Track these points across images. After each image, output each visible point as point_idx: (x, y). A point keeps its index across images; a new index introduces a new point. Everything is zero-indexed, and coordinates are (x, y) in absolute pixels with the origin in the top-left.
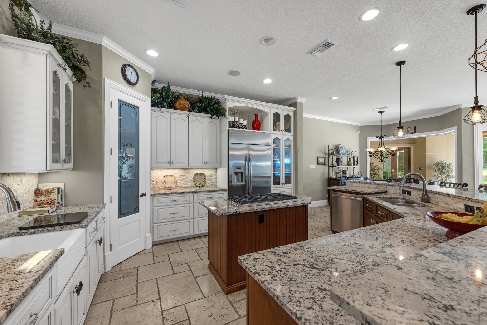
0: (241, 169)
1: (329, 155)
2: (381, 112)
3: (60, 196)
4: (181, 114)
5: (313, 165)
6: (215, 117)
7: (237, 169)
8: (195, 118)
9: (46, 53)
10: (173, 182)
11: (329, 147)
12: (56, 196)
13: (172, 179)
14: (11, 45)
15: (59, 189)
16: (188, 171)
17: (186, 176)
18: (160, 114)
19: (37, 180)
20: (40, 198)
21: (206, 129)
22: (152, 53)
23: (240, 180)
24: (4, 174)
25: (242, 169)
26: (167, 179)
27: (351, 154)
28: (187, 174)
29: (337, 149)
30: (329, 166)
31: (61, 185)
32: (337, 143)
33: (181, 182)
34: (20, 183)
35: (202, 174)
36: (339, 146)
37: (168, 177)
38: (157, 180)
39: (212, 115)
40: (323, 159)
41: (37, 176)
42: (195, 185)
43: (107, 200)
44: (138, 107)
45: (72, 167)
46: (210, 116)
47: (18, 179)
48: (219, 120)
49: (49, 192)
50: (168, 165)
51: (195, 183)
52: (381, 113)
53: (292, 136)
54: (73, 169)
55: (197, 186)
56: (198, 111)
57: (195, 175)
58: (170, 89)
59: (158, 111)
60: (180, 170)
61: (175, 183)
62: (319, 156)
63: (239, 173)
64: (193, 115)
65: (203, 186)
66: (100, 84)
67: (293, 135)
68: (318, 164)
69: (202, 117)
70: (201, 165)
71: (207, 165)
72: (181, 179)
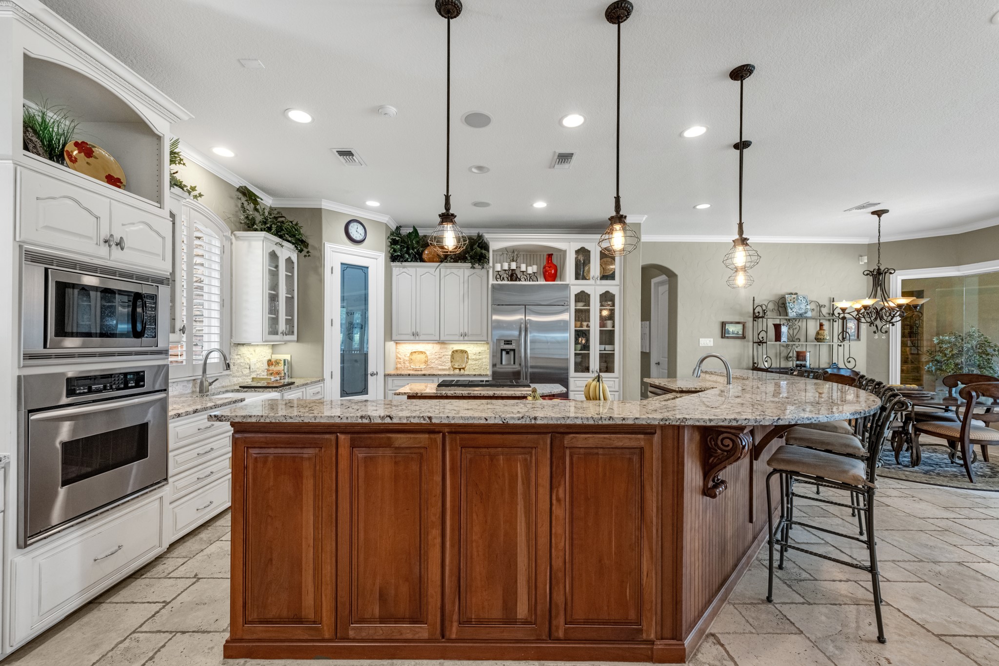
0: (511, 344)
1: (754, 318)
2: (879, 213)
3: (286, 367)
4: (430, 267)
5: (709, 339)
6: (477, 265)
7: (505, 344)
8: (449, 271)
9: (262, 239)
10: (423, 360)
11: (754, 300)
12: (282, 367)
13: (422, 356)
14: (241, 238)
15: (285, 361)
16: (446, 346)
17: (443, 354)
18: (402, 270)
19: (270, 351)
20: (272, 368)
21: (466, 286)
22: (373, 204)
23: (512, 363)
24: (239, 344)
25: (513, 344)
26: (414, 356)
27: (833, 314)
28: (444, 350)
29: (782, 305)
30: (754, 343)
31: (288, 357)
32: (783, 290)
33: (436, 362)
34: (253, 353)
35: (464, 352)
36: (787, 296)
37: (417, 353)
38: (405, 358)
39: (473, 264)
40: (740, 327)
41: (271, 347)
42: (452, 367)
43: (327, 376)
44: (368, 268)
45: (296, 339)
46: (470, 265)
47: (251, 349)
48: (484, 271)
49: (277, 363)
50: (412, 338)
51: (453, 364)
52: (879, 216)
53: (618, 285)
54: (298, 341)
55: (456, 368)
56: (452, 260)
57: (453, 352)
58: (418, 234)
59: (400, 267)
60: (435, 345)
61: (426, 362)
62: (725, 320)
63: (511, 350)
64: (446, 268)
65: (463, 369)
66: (321, 251)
67: (618, 283)
68: (722, 338)
69: (459, 268)
70: (457, 338)
71: (466, 338)
72: (437, 357)
